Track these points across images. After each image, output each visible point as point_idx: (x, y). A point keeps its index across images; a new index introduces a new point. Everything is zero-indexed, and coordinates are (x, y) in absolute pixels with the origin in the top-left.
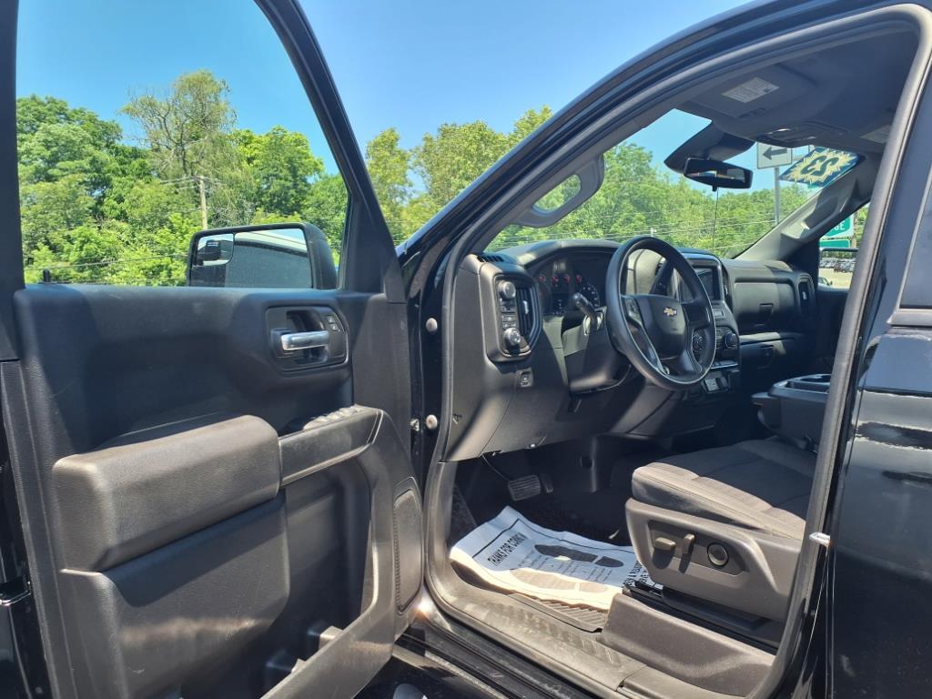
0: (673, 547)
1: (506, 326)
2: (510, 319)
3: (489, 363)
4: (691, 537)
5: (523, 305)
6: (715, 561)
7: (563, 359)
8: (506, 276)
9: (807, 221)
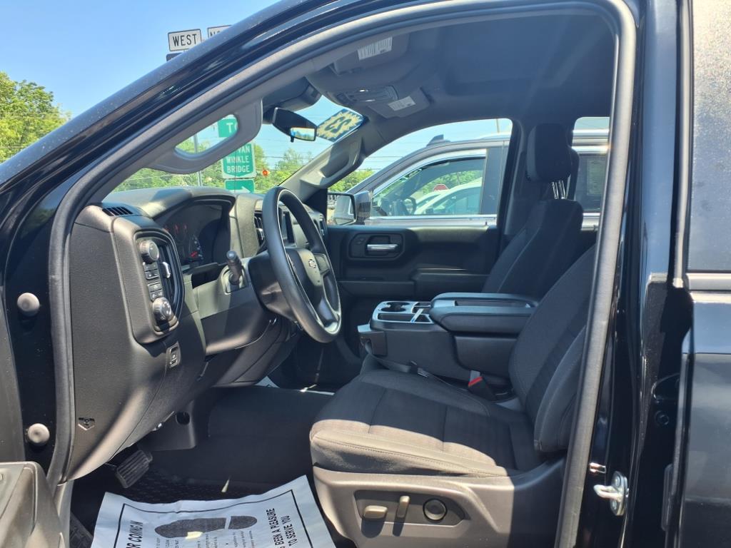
0: (386, 514)
1: (154, 296)
2: (156, 287)
3: (136, 346)
4: (406, 499)
5: (164, 267)
6: (433, 517)
7: (200, 322)
8: (143, 233)
9: (323, 170)
